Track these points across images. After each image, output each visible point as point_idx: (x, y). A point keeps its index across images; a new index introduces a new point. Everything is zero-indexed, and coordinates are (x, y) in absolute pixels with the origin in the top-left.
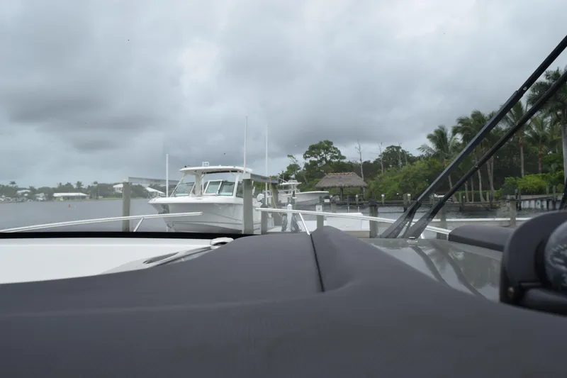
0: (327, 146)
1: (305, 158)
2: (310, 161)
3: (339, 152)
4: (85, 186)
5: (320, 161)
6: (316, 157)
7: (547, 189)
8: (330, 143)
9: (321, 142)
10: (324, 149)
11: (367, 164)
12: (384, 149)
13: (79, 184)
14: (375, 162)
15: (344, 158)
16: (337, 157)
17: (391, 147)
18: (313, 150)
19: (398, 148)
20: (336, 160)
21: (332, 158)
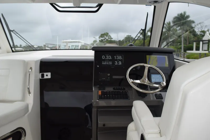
0: (107, 34)
1: (99, 38)
2: (101, 39)
3: (111, 36)
4: (23, 46)
5: (104, 39)
6: (103, 38)
7: (176, 51)
8: (107, 33)
9: (105, 33)
10: (106, 35)
11: (120, 41)
12: (126, 36)
13: (21, 45)
14: (122, 40)
15: (112, 38)
16: (110, 38)
17: (128, 35)
18: (102, 36)
19: (130, 36)
20: (110, 39)
21: (108, 38)
